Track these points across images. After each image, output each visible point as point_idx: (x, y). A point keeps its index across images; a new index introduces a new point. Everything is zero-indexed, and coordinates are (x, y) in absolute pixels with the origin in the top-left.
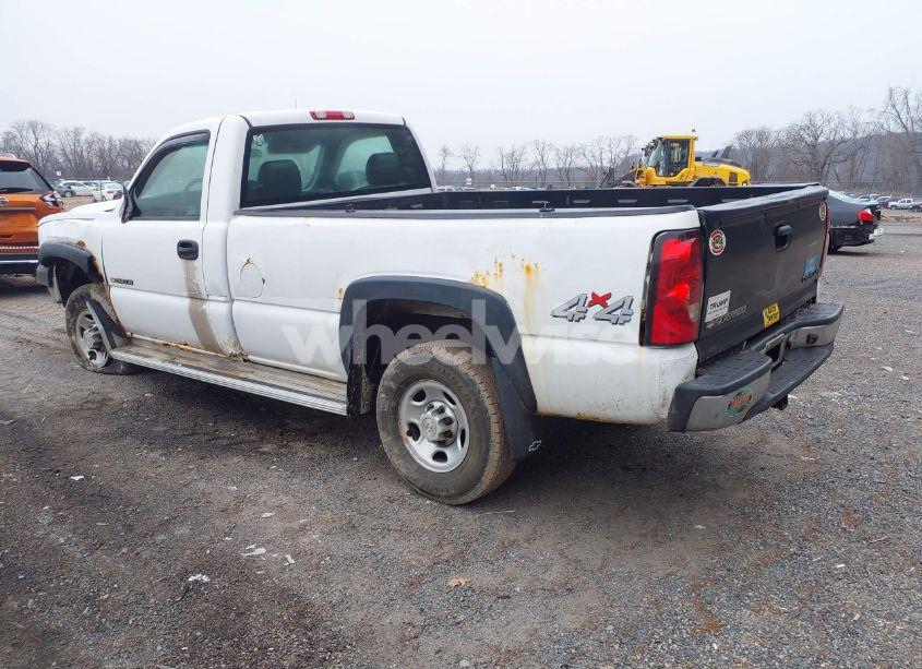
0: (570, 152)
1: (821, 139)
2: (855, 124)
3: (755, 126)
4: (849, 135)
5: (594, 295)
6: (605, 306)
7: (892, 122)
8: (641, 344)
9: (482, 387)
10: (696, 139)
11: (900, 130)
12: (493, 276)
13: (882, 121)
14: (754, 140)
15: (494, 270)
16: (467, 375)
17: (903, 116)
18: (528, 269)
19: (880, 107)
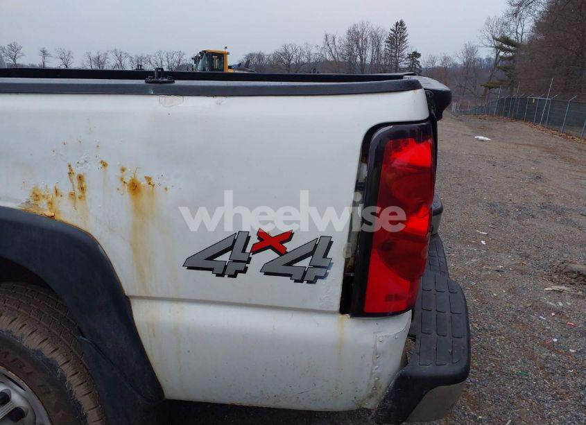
0: (140, 59)
1: (292, 62)
2: (309, 54)
3: (256, 51)
4: (306, 61)
5: (262, 235)
6: (281, 252)
7: (328, 54)
8: (343, 310)
9: (67, 370)
10: (228, 53)
11: (332, 59)
12: (66, 197)
13: (323, 53)
14: (255, 59)
15: (66, 187)
16: (39, 352)
17: (333, 51)
18: (134, 187)
19: (321, 45)
